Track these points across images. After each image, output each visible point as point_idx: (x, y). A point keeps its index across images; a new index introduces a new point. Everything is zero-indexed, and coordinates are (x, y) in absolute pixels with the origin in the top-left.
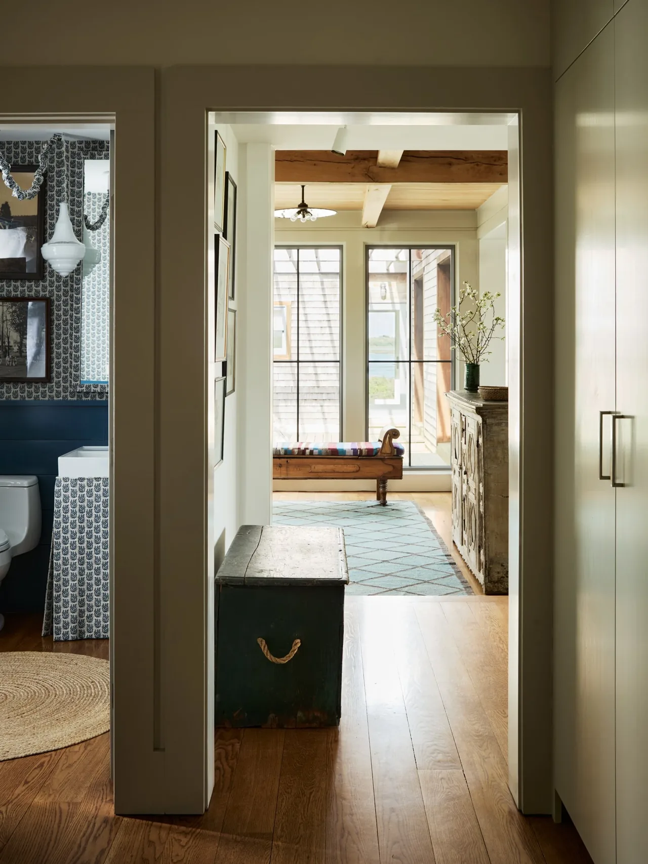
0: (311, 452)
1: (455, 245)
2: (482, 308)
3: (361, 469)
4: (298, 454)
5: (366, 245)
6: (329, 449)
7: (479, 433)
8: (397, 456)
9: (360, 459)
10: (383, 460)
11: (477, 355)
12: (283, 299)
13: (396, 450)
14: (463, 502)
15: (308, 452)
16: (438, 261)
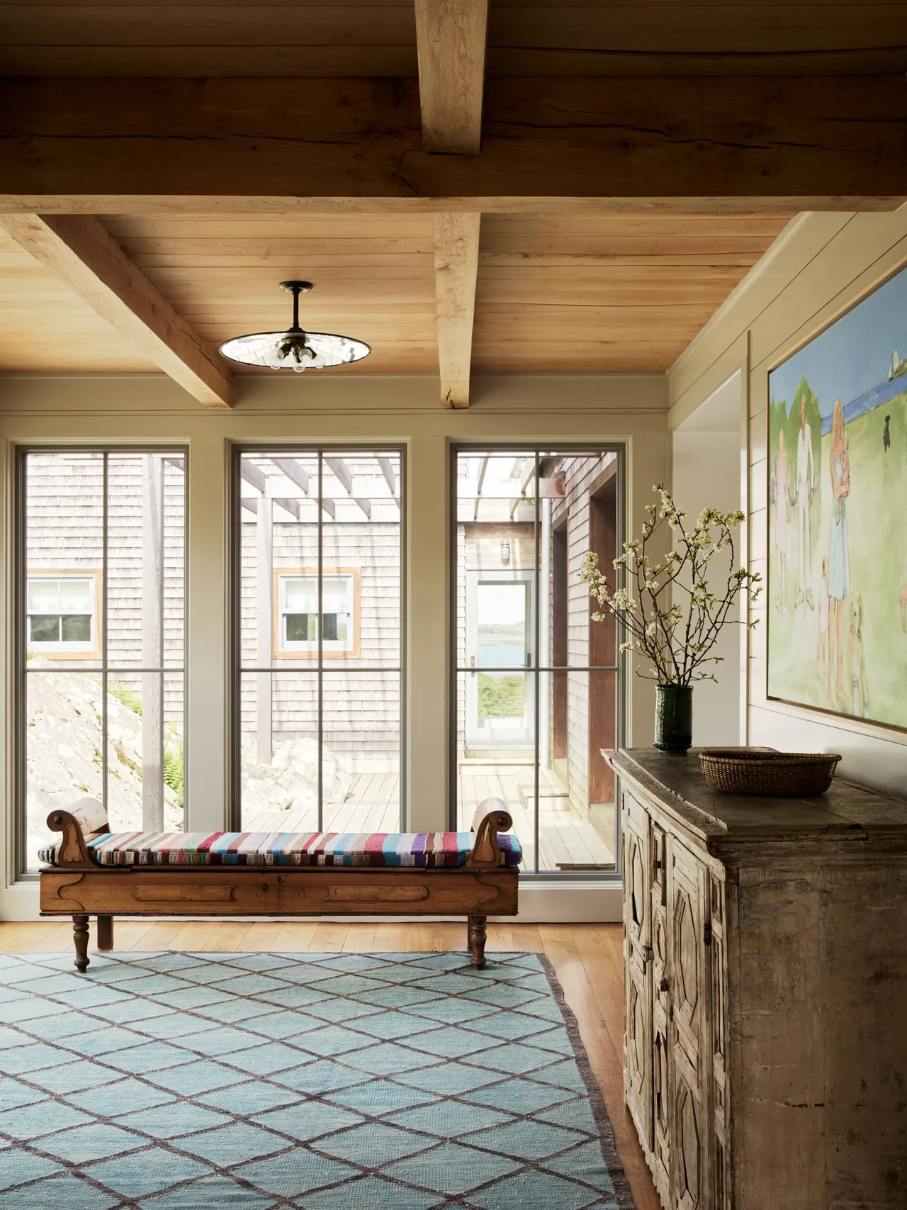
0: (330, 859)
1: (624, 444)
2: (700, 550)
3: (431, 894)
4: (301, 864)
5: (451, 444)
6: (366, 852)
7: (711, 904)
8: (507, 866)
9: (432, 873)
10: (476, 874)
11: (685, 664)
12: (344, 563)
13: (503, 854)
14: (655, 1046)
15: (321, 858)
16: (590, 492)
